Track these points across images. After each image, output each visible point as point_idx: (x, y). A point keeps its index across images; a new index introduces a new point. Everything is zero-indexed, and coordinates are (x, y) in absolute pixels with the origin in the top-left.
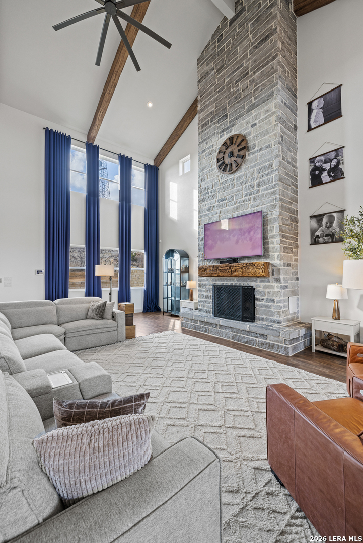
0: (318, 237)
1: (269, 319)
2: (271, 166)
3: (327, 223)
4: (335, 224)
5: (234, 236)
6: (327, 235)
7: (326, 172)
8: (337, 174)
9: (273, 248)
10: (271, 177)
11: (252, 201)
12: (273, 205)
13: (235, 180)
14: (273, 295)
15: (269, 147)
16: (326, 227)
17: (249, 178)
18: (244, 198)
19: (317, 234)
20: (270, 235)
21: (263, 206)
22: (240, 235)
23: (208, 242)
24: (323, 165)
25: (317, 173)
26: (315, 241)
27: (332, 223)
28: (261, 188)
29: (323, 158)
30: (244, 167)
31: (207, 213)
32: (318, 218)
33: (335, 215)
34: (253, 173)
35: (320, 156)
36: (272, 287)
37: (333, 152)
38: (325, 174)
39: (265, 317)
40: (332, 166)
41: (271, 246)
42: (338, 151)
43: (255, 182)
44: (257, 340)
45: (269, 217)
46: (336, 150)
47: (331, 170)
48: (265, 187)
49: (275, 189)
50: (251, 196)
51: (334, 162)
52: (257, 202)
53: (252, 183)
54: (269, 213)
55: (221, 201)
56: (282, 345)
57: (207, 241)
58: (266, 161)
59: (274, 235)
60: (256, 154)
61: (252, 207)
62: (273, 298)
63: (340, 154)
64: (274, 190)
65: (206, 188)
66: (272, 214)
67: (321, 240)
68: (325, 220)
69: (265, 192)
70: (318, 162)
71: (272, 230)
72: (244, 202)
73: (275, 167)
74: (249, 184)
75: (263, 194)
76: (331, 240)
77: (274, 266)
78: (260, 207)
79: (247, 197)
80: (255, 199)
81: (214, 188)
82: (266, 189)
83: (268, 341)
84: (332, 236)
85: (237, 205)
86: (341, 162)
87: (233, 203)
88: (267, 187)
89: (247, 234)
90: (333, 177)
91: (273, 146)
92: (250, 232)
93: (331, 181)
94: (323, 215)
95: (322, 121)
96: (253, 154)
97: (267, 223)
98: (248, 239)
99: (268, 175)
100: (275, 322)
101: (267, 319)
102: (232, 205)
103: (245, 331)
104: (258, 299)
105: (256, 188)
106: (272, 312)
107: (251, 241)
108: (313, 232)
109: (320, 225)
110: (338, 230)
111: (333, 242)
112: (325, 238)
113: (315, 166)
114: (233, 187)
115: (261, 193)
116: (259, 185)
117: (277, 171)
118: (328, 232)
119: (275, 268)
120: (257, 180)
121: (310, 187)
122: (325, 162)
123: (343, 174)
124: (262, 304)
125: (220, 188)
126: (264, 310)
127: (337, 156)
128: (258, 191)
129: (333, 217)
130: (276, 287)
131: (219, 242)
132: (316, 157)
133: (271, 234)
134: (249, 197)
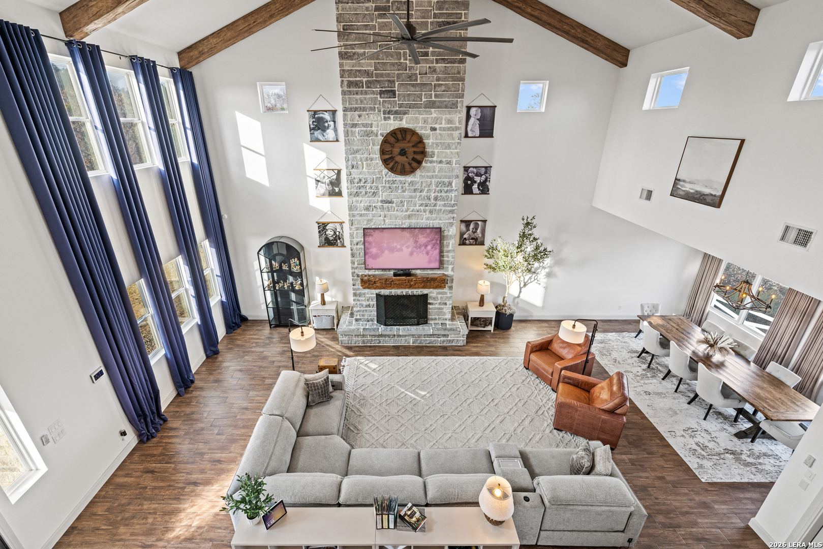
0: (465, 239)
1: (441, 318)
2: (450, 184)
3: (473, 229)
4: (479, 231)
5: (408, 247)
6: (472, 239)
7: (477, 184)
8: (484, 189)
9: (448, 261)
10: (450, 194)
11: (427, 213)
12: (450, 223)
13: (407, 185)
14: (446, 300)
15: (449, 163)
16: (472, 232)
17: (425, 187)
18: (417, 208)
19: (465, 236)
20: (445, 249)
21: (441, 222)
22: (415, 247)
23: (371, 250)
24: (475, 177)
25: (469, 182)
26: (463, 242)
27: (477, 229)
28: (438, 202)
29: (475, 170)
30: (418, 172)
31: (363, 212)
32: (467, 223)
33: (480, 223)
34: (431, 184)
35: (473, 167)
36: (446, 293)
37: (484, 169)
38: (475, 186)
39: (437, 317)
40: (482, 181)
41: (445, 259)
42: (487, 169)
43: (433, 195)
44: (439, 339)
45: (446, 233)
46: (486, 168)
47: (480, 184)
48: (443, 203)
49: (454, 208)
50: (427, 208)
51: (483, 178)
52: (433, 215)
53: (429, 194)
54: (446, 229)
55: (386, 203)
56: (460, 339)
57: (368, 249)
58: (445, 177)
59: (450, 250)
60: (435, 164)
61: (427, 219)
62: (446, 302)
63: (488, 172)
64: (452, 209)
65: (360, 180)
66: (449, 231)
67: (467, 242)
68: (472, 226)
69: (443, 208)
70: (471, 172)
71: (448, 246)
72: (418, 212)
73: (455, 187)
74: (424, 194)
75: (441, 210)
76: (475, 243)
77: (448, 276)
78: (437, 221)
79: (422, 208)
80: (431, 212)
81: (374, 184)
82: (445, 205)
83: (449, 338)
84: (475, 239)
85: (408, 213)
86: (488, 179)
87: (404, 210)
88: (445, 204)
89: (423, 248)
90: (481, 191)
91: (454, 165)
92: (426, 246)
93: (480, 194)
94: (471, 221)
95: (478, 135)
96: (431, 162)
97: (443, 238)
98: (424, 253)
99: (446, 192)
100: (446, 320)
101: (439, 319)
102: (402, 212)
103: (427, 335)
104: (430, 304)
105: (432, 201)
106: (444, 313)
107: (428, 255)
108: (462, 234)
109: (468, 230)
110: (480, 235)
111: (476, 244)
112: (471, 241)
113: (468, 175)
114: (404, 191)
115: (438, 208)
116: (436, 199)
117: (456, 192)
118: (473, 236)
119: (449, 278)
120: (434, 193)
121: (462, 194)
122: (477, 175)
123: (488, 191)
124: (435, 307)
125: (384, 187)
126: (437, 312)
127: (486, 173)
128: (435, 205)
129: (478, 224)
130: (448, 293)
131: (386, 252)
132: (470, 167)
133: (447, 249)
134: (424, 208)
